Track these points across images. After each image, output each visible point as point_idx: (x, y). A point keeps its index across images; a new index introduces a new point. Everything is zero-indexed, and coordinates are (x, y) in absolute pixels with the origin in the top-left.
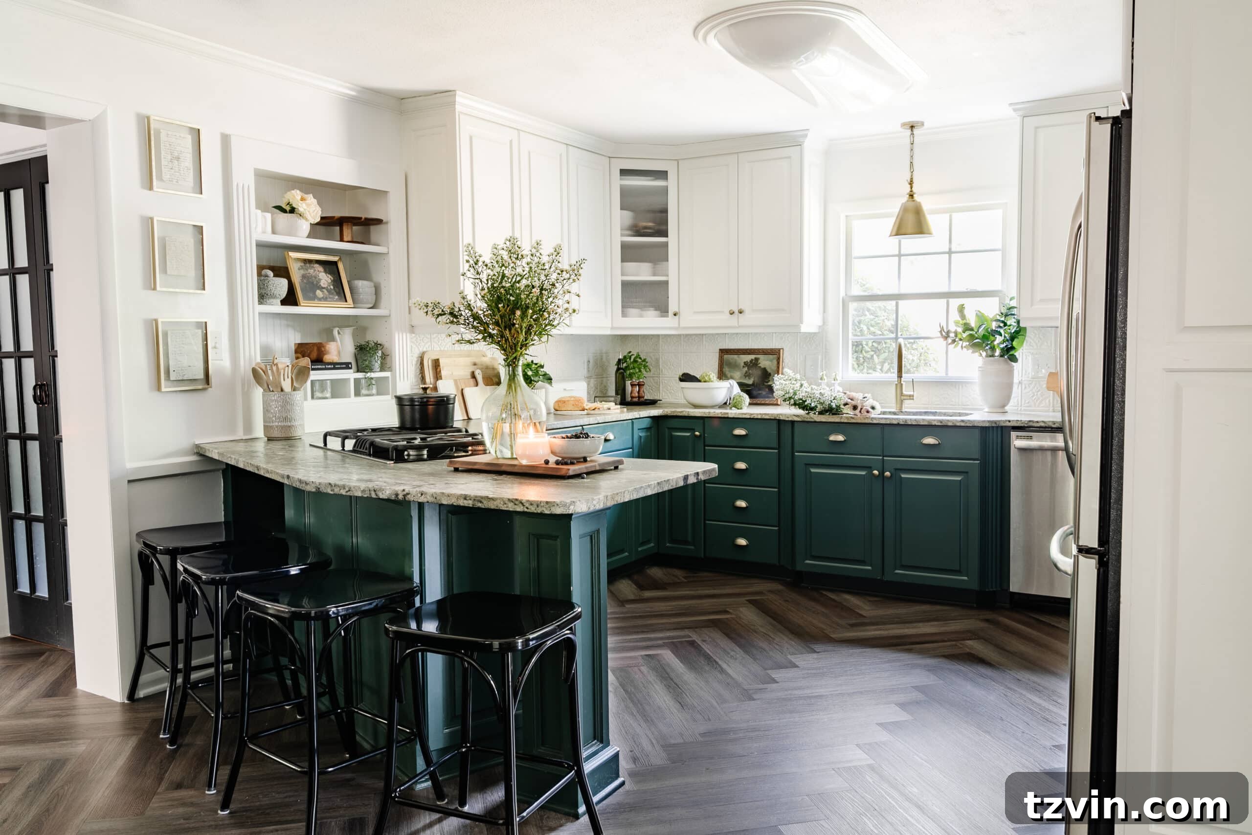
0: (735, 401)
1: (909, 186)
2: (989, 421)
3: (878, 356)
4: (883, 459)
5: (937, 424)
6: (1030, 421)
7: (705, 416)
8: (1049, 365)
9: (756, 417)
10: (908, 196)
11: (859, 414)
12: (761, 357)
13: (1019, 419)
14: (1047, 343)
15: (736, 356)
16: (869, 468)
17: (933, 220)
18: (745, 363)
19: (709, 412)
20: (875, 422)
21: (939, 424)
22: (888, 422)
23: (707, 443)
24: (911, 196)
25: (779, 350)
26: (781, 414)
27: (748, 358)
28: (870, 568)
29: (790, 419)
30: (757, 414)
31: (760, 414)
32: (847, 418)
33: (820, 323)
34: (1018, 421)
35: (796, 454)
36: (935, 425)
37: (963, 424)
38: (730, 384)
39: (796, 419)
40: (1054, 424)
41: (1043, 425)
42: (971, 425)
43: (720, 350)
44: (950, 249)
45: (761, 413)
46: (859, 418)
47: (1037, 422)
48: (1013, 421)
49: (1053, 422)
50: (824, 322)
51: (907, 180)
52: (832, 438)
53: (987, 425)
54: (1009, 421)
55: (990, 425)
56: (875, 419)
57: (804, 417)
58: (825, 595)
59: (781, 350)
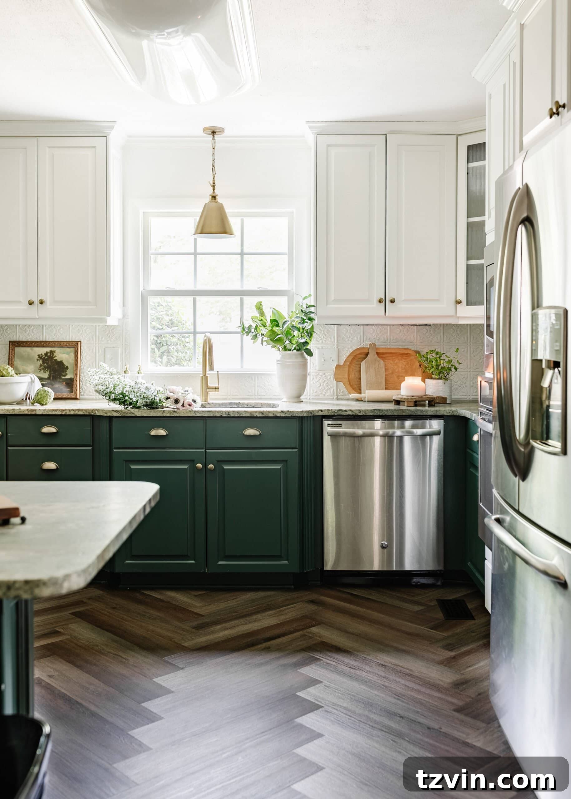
0: (39, 396)
1: (212, 188)
2: (306, 412)
3: (159, 349)
4: (206, 451)
5: (258, 416)
6: (339, 410)
7: (8, 413)
8: (333, 359)
9: (68, 413)
10: (211, 197)
11: (181, 408)
12: (57, 350)
13: (330, 409)
14: (331, 338)
15: (28, 349)
16: (192, 462)
17: (234, 223)
18: (39, 355)
19: (14, 410)
20: (198, 415)
21: (261, 415)
22: (211, 415)
23: (10, 443)
24: (214, 197)
25: (77, 343)
26: (98, 410)
27: (43, 351)
28: (193, 562)
29: (109, 414)
30: (70, 410)
31: (73, 410)
32: (169, 412)
33: (121, 316)
34: (329, 410)
35: (115, 450)
36: (257, 417)
37: (283, 415)
38: (31, 378)
39: (115, 414)
40: (360, 412)
41: (350, 413)
42: (290, 416)
43: (10, 342)
44: (242, 250)
45: (74, 408)
46: (182, 412)
47: (346, 411)
48: (325, 410)
49: (359, 410)
50: (124, 316)
51: (209, 182)
52: (153, 433)
53: (305, 415)
54: (322, 411)
55: (307, 415)
56: (198, 412)
57: (124, 413)
58: (148, 595)
59: (79, 343)
